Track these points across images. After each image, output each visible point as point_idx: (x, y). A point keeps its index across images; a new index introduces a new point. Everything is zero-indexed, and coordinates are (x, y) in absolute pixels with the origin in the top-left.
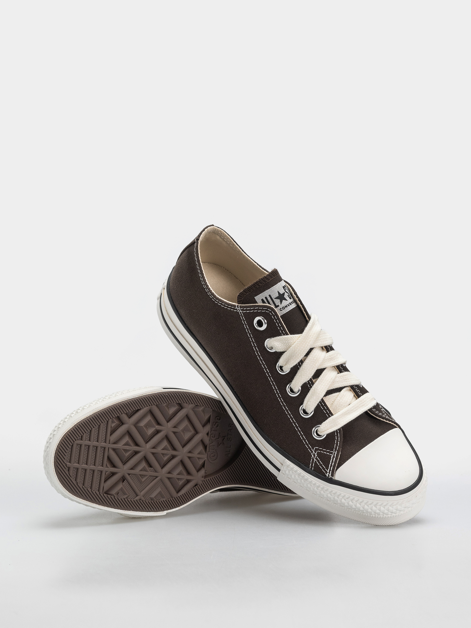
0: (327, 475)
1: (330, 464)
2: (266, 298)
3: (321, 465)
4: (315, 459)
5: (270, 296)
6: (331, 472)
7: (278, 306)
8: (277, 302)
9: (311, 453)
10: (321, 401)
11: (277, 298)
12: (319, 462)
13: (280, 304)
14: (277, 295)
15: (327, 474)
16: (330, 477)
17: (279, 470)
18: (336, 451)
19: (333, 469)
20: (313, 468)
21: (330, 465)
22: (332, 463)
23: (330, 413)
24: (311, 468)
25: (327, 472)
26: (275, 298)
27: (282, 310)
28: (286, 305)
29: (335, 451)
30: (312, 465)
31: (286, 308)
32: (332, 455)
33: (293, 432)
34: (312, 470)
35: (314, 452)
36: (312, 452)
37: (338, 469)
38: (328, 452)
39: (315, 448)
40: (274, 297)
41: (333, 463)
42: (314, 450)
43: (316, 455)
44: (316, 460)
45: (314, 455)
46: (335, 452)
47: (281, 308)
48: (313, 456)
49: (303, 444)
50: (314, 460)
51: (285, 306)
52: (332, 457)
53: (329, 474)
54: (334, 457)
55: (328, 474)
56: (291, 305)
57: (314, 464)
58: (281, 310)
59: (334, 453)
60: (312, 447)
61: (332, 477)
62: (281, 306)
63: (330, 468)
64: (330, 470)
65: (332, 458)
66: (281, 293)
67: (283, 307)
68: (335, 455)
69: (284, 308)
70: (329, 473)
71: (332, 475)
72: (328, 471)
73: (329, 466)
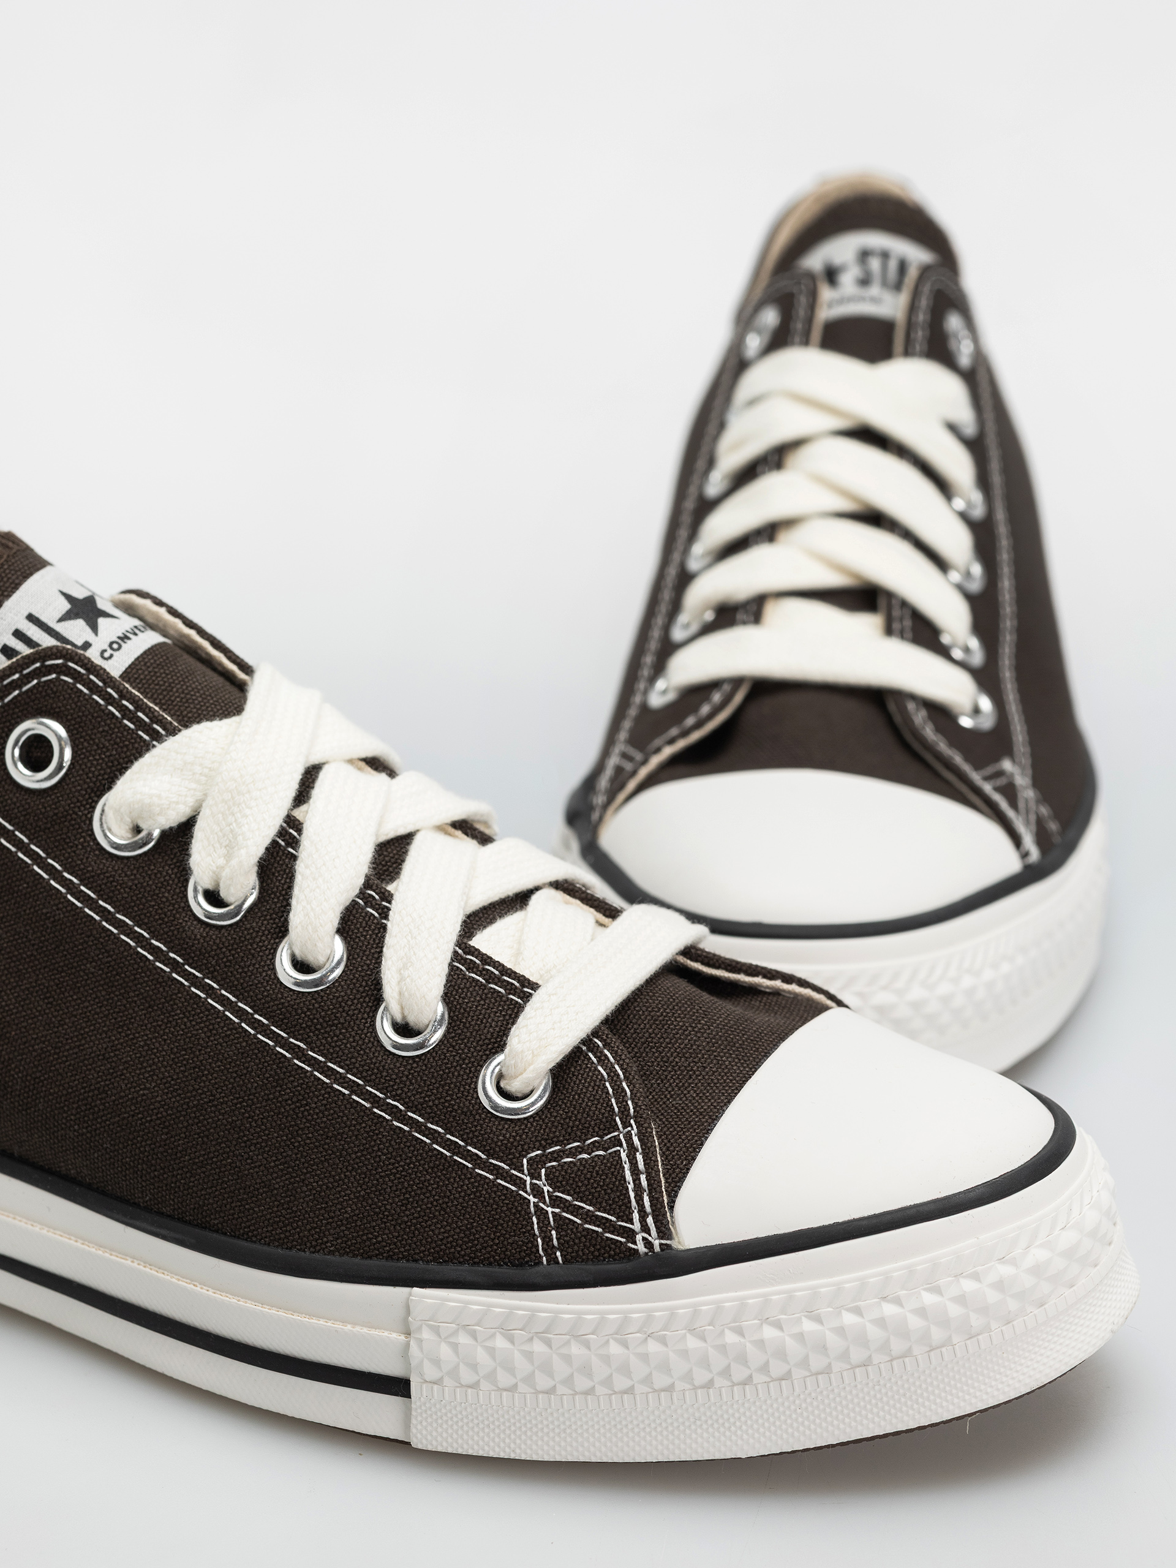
0: (641, 1247)
1: (631, 1187)
2: (18, 634)
3: (589, 1217)
4: (550, 1210)
5: (31, 618)
6: (650, 1220)
7: (88, 646)
8: (77, 630)
9: (521, 1192)
10: (460, 951)
11: (66, 617)
12: (576, 1211)
13: (91, 637)
14: (64, 605)
15: (635, 1243)
16: (657, 1249)
17: (398, 1387)
18: (632, 1122)
19: (656, 1202)
20: (558, 1254)
21: (632, 1194)
22: (637, 1180)
23: (523, 986)
24: (552, 1260)
25: (633, 1231)
26: (61, 620)
27: (111, 656)
28: (122, 635)
29: (626, 1124)
30: (547, 1239)
31: (125, 642)
32: (621, 1145)
33: (391, 1149)
34: (558, 1263)
35: (528, 1179)
36: (521, 1184)
37: (676, 1196)
38: (595, 1146)
39: (525, 1161)
40: (50, 618)
41: (643, 1177)
42: (526, 1171)
43: (546, 1189)
44: (557, 1210)
45: (537, 1192)
46: (629, 1129)
47: (105, 651)
48: (534, 1197)
49: (465, 1171)
50: (547, 1211)
51: (119, 638)
52: (624, 1155)
53: (646, 1235)
54: (632, 1149)
55: (644, 1239)
57: (553, 1232)
58: (106, 655)
59: (625, 1134)
60: (511, 1160)
61: (668, 1242)
62: (100, 643)
63: (639, 1202)
64: (643, 1216)
66: (79, 595)
67: (111, 644)
68: (636, 1140)
69: (117, 645)
70: (645, 1229)
71: (664, 1231)
72: (637, 1226)
73: (630, 1202)
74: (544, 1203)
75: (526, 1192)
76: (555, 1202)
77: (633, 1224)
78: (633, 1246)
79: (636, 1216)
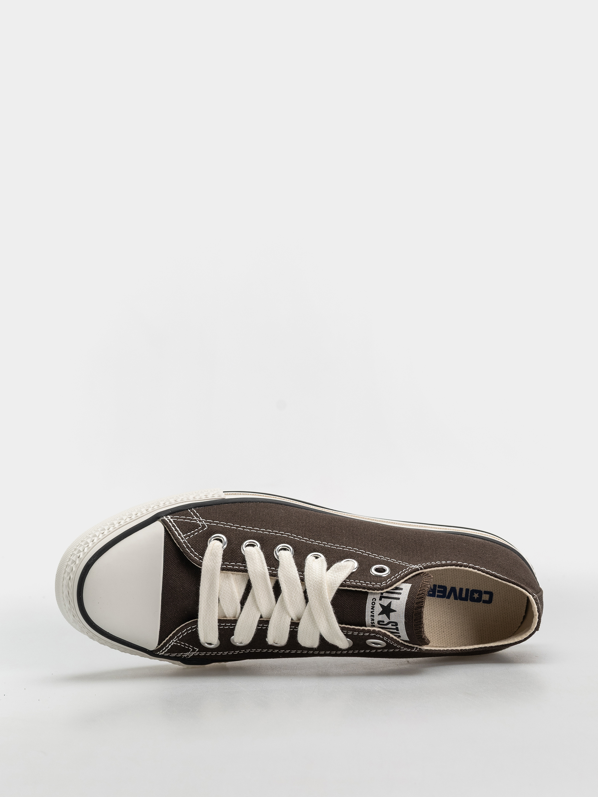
0: (168, 516)
1: (176, 527)
3: (185, 519)
5: (399, 599)
6: (169, 522)
7: (380, 599)
8: (385, 602)
9: (205, 520)
10: (246, 569)
11: (390, 604)
12: (189, 519)
13: (381, 602)
14: (393, 607)
16: (164, 517)
18: (183, 543)
19: (168, 526)
20: (190, 511)
21: (175, 525)
22: (176, 529)
24: (191, 509)
26: (391, 602)
27: (373, 600)
28: (374, 609)
31: (372, 607)
32: (183, 536)
33: (243, 521)
34: (189, 509)
35: (204, 523)
36: (206, 522)
37: (165, 531)
38: (190, 535)
39: (207, 527)
40: (394, 602)
41: (174, 530)
42: (206, 525)
43: (199, 522)
47: (375, 601)
48: (201, 520)
49: (222, 521)
50: (196, 518)
51: (374, 607)
54: (180, 535)
55: (168, 518)
56: (371, 615)
57: (193, 514)
58: (374, 600)
59: (183, 539)
60: (211, 526)
61: (162, 519)
62: (378, 602)
64: (171, 523)
65: (181, 533)
66: (392, 614)
67: (375, 604)
68: (181, 538)
69: (373, 604)
70: (169, 520)
71: (164, 521)
72: (171, 520)
74: (198, 519)
75: (203, 520)
76: (195, 520)
77: (173, 520)
78: (171, 516)
79: (173, 522)
